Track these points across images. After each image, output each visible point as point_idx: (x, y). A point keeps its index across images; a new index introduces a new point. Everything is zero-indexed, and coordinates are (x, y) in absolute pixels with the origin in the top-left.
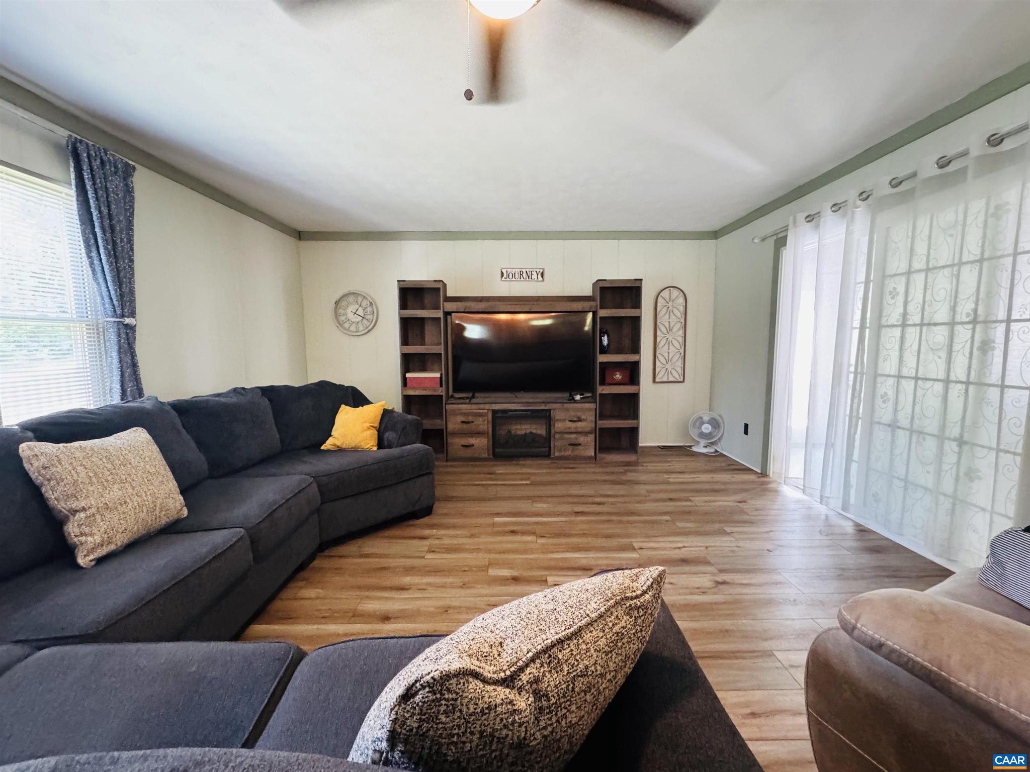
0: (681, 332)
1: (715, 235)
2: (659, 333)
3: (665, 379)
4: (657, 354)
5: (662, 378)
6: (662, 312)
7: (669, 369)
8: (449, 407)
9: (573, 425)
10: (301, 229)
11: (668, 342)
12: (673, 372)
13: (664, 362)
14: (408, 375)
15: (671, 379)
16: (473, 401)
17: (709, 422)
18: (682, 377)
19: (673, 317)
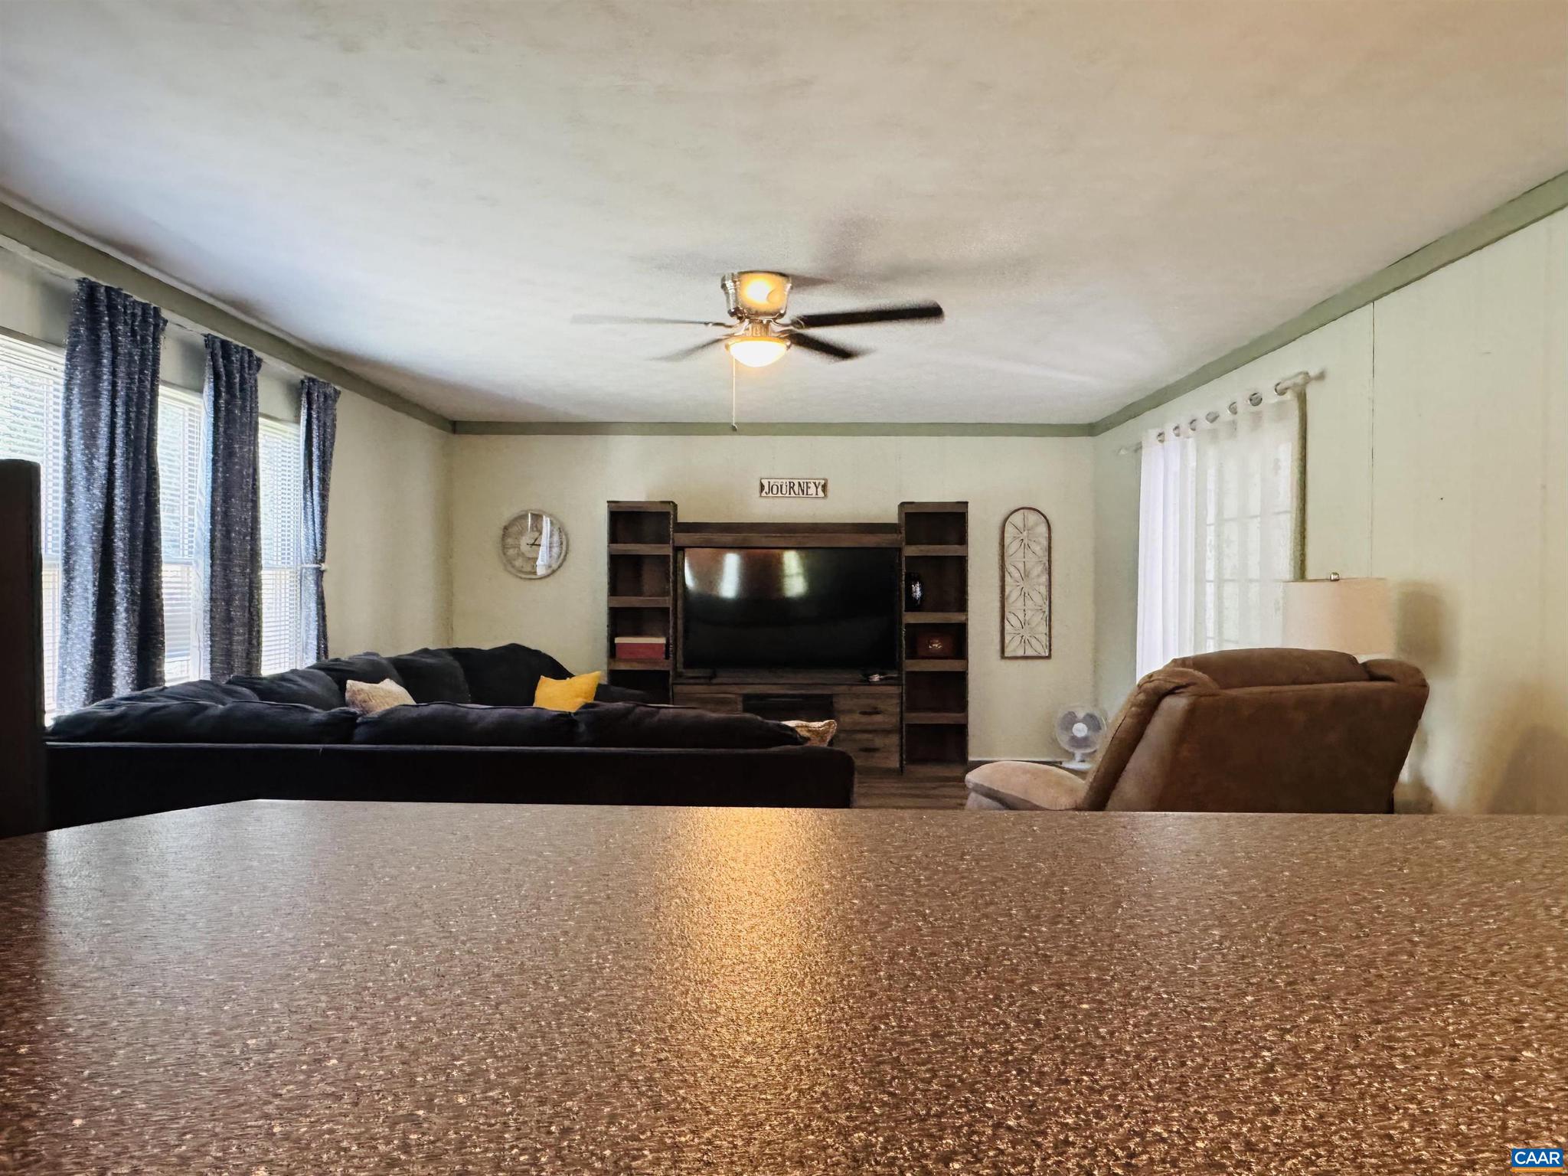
0: (1044, 578)
1: (1091, 429)
2: (1008, 579)
3: (1020, 653)
4: (1007, 613)
5: (1014, 650)
6: (1012, 547)
7: (1027, 637)
8: (678, 689)
9: (864, 719)
10: (457, 418)
11: (1024, 595)
12: (1033, 641)
13: (1018, 624)
14: (618, 640)
15: (1030, 652)
16: (714, 681)
17: (1084, 721)
18: (1047, 651)
19: (1029, 554)
